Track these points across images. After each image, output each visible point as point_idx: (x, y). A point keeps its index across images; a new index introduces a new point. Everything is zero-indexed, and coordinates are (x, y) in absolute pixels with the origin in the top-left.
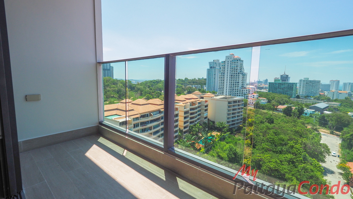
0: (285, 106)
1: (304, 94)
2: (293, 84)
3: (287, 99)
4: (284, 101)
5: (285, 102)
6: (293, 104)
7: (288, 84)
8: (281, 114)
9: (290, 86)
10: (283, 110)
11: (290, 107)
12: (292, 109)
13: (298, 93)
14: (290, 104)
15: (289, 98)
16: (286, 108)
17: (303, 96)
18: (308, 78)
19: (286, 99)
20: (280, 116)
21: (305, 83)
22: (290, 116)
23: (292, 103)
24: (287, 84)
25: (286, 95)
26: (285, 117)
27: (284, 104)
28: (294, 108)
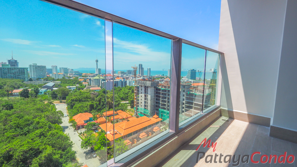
0: (21, 90)
1: (35, 77)
2: (24, 69)
3: (21, 83)
4: (18, 85)
5: (20, 86)
6: (28, 86)
7: (19, 68)
8: (18, 98)
9: (21, 71)
10: (19, 93)
11: (27, 90)
12: (28, 91)
13: (30, 76)
14: (25, 87)
15: (23, 82)
16: (23, 91)
17: (35, 79)
18: (36, 64)
19: (19, 83)
20: (18, 100)
21: (35, 68)
22: (28, 97)
23: (26, 86)
24: (17, 68)
25: (19, 80)
26: (24, 99)
27: (18, 88)
28: (30, 90)
